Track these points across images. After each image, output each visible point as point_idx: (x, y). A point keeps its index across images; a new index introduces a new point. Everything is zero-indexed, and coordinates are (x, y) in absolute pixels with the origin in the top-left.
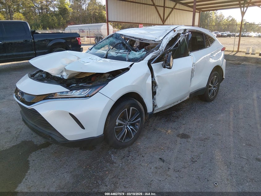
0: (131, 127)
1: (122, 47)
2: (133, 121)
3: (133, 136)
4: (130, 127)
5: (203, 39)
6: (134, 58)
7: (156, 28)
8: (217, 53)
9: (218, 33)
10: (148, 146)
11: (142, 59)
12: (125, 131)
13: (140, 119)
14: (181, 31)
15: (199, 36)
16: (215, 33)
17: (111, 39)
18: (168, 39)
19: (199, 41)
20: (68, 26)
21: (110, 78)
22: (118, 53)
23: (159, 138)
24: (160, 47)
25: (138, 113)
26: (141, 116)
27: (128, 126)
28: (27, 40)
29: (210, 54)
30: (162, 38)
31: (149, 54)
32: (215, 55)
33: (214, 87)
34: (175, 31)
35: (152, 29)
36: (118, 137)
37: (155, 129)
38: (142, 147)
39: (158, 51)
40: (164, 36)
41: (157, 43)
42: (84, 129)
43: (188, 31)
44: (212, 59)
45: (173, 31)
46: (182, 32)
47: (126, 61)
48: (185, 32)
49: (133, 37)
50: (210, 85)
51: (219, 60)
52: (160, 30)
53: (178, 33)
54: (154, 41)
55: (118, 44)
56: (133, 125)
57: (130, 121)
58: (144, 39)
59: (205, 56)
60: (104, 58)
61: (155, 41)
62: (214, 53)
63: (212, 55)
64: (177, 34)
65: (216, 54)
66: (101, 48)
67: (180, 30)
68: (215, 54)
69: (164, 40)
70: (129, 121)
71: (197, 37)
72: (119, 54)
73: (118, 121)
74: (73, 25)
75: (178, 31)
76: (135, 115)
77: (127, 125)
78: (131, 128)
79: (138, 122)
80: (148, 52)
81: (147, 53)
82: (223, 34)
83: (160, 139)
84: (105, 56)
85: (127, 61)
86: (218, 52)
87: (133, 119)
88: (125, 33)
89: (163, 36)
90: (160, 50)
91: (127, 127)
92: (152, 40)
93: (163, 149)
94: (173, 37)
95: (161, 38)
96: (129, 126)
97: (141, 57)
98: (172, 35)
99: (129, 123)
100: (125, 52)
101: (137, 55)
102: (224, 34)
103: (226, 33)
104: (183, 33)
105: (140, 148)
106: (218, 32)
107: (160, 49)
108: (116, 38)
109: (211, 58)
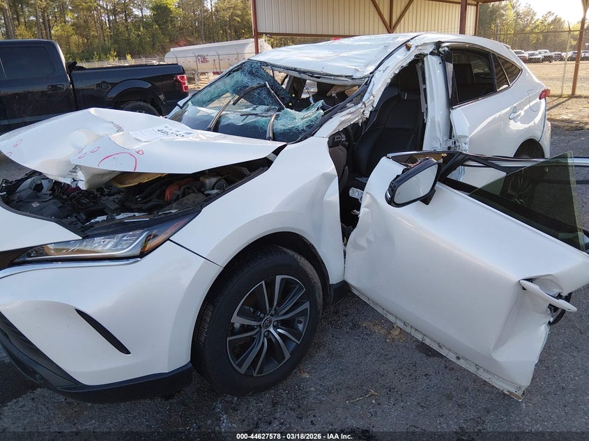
0: (279, 330)
1: (265, 98)
2: (285, 314)
3: (287, 356)
4: (276, 332)
5: (491, 69)
6: (290, 129)
7: (357, 41)
8: (528, 107)
9: (521, 53)
10: (331, 383)
11: (310, 131)
12: (263, 343)
13: (307, 305)
14: (428, 46)
15: (479, 62)
16: (516, 53)
17: (238, 76)
18: (388, 70)
19: (477, 74)
20: (171, 49)
21: (215, 191)
22: (248, 115)
23: (367, 354)
24: (367, 95)
25: (301, 288)
26: (309, 295)
27: (272, 330)
28: (56, 86)
29: (509, 109)
30: (374, 67)
31: (331, 118)
32: (522, 113)
33: (520, 197)
34: (408, 48)
35: (348, 45)
36: (240, 365)
37: (355, 326)
38: (312, 389)
39: (359, 105)
40: (379, 62)
41: (357, 82)
42: (128, 352)
43: (447, 47)
44: (516, 122)
45: (404, 48)
46: (431, 50)
47: (265, 138)
48: (438, 49)
49: (295, 70)
50: (509, 191)
51: (532, 124)
52: (370, 47)
53: (417, 52)
54: (350, 77)
55: (254, 89)
56: (285, 324)
57: (277, 313)
58: (323, 74)
59: (497, 115)
60: (209, 130)
61: (353, 79)
62: (521, 107)
63: (515, 110)
64: (416, 56)
65: (526, 108)
66: (211, 100)
67: (425, 44)
68: (522, 109)
69: (377, 74)
70: (273, 312)
71: (471, 63)
72: (251, 119)
73: (237, 321)
74: (185, 45)
75: (417, 46)
76: (293, 297)
77: (267, 326)
78: (279, 334)
79: (304, 313)
80: (330, 111)
81: (325, 114)
82: (533, 55)
83: (369, 358)
84: (212, 124)
85: (269, 139)
86: (531, 104)
87: (288, 308)
88: (276, 58)
89: (375, 62)
90: (364, 103)
91: (269, 331)
92: (346, 77)
93: (373, 395)
94: (405, 64)
95: (371, 69)
96: (275, 327)
97: (309, 126)
98: (401, 59)
99: (274, 319)
100: (268, 110)
101: (299, 119)
102: (537, 55)
103: (540, 53)
104: (432, 53)
105: (308, 390)
106: (523, 51)
107: (364, 100)
108: (251, 73)
109: (513, 119)
